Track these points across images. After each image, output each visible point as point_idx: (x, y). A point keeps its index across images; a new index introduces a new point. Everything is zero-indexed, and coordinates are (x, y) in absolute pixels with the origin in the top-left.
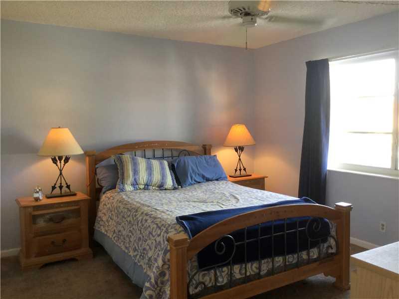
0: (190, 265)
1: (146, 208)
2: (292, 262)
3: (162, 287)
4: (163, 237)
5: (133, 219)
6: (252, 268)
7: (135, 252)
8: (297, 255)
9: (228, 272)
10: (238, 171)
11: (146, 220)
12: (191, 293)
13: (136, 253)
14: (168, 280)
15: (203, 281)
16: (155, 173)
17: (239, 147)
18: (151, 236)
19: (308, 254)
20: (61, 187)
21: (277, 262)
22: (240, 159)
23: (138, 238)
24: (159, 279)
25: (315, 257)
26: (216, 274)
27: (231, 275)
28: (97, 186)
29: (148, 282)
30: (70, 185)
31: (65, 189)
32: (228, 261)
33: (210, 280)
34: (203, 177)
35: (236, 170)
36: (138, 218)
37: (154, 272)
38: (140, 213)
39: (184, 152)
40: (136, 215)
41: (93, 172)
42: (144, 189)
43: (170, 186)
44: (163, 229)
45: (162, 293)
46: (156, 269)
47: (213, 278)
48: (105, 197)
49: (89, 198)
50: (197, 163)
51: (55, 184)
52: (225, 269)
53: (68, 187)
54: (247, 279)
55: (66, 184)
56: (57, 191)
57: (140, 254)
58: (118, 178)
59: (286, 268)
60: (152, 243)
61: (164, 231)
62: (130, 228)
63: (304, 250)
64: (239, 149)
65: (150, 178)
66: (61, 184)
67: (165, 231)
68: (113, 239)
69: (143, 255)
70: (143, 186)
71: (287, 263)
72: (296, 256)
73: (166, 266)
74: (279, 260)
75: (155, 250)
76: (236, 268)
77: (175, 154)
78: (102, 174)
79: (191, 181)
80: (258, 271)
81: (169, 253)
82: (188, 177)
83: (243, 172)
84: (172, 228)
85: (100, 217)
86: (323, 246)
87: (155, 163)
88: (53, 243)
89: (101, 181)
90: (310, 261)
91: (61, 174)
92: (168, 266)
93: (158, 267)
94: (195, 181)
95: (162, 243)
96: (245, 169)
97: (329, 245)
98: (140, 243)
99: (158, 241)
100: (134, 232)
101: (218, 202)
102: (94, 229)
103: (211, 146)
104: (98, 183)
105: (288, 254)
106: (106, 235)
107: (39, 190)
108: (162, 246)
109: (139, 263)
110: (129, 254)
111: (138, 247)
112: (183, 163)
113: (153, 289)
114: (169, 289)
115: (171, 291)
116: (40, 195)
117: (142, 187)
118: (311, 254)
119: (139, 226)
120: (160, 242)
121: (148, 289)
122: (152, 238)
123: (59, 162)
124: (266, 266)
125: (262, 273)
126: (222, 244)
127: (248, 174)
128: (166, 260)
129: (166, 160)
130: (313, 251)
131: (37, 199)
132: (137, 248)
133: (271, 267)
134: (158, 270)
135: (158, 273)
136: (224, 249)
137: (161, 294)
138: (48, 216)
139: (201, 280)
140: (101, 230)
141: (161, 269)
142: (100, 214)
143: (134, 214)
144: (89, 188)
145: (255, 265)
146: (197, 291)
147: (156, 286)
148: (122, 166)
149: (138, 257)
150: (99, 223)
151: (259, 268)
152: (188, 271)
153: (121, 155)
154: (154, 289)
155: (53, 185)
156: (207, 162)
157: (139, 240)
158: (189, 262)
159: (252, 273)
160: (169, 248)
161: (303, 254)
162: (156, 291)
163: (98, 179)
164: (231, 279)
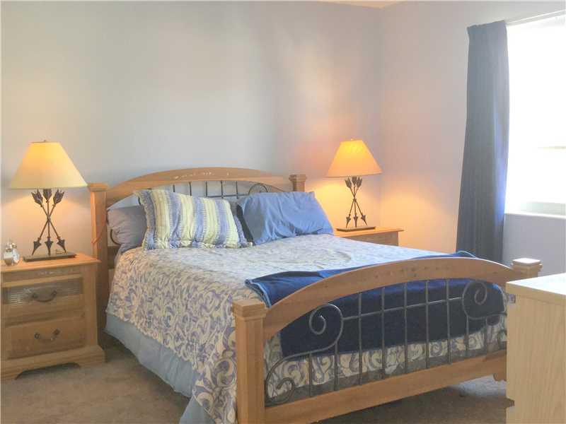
0: (269, 351)
1: (194, 271)
2: (438, 354)
3: (223, 387)
4: (224, 309)
5: (174, 289)
6: (370, 360)
7: (177, 341)
8: (446, 342)
9: (331, 365)
10: (352, 221)
11: (196, 288)
12: (271, 396)
13: (180, 342)
14: (233, 376)
15: (290, 377)
16: (208, 220)
17: (354, 179)
18: (204, 310)
19: (466, 343)
20: (49, 244)
21: (413, 352)
22: (355, 200)
23: (181, 319)
24: (219, 375)
25: (478, 347)
26: (311, 367)
27: (336, 370)
28: (110, 244)
29: (200, 380)
30: (64, 241)
31: (55, 247)
32: (331, 346)
33: (302, 377)
34: (292, 227)
35: (348, 219)
36: (181, 286)
37: (210, 364)
38: (185, 278)
39: (257, 186)
40: (177, 283)
41: (102, 220)
42: (190, 246)
43: (235, 243)
44: (223, 298)
45: (224, 397)
46: (213, 358)
47: (307, 373)
48: (125, 259)
49: (97, 261)
50: (280, 204)
51: (39, 239)
52: (326, 359)
53: (61, 243)
54: (362, 379)
55: (58, 238)
56: (42, 250)
57: (187, 342)
58: (147, 228)
59: (429, 363)
60: (206, 321)
61: (225, 299)
62: (168, 303)
63: (459, 335)
64: (355, 182)
65: (200, 229)
66: (49, 238)
67: (227, 300)
68: (139, 328)
69: (191, 343)
70: (189, 242)
71: (430, 356)
72: (444, 344)
73: (230, 354)
74: (416, 350)
75: (211, 333)
76: (345, 359)
77: (243, 190)
78: (119, 222)
79: (270, 235)
80: (381, 365)
81: (234, 332)
82: (264, 228)
83: (360, 223)
84: (238, 295)
85: (116, 294)
86: (493, 329)
87: (209, 204)
88: (37, 336)
89: (117, 234)
90: (469, 354)
91: (49, 221)
92: (232, 353)
93: (216, 355)
94: (277, 234)
95: (222, 319)
96: (363, 218)
97: (503, 328)
98: (186, 325)
99: (215, 317)
100: (175, 309)
101: (315, 262)
102: (105, 313)
103: (304, 178)
104: (111, 238)
105: (432, 340)
106: (127, 323)
107: (13, 246)
108: (223, 323)
109: (185, 357)
110: (167, 346)
111: (183, 332)
112: (257, 204)
113: (209, 390)
114: (235, 388)
115: (238, 391)
116: (14, 256)
117: (187, 243)
118: (471, 342)
119: (184, 297)
120: (219, 318)
121: (201, 389)
122: (207, 314)
123: (44, 200)
124: (394, 358)
125: (387, 370)
126: (321, 319)
127: (369, 226)
128: (230, 343)
129: (227, 200)
130: (474, 338)
131: (9, 262)
132: (181, 334)
133: (404, 360)
134: (216, 359)
135: (217, 364)
136: (325, 327)
137: (221, 398)
138: (28, 291)
139: (287, 375)
140: (119, 314)
141: (221, 357)
142: (115, 288)
143: (175, 280)
144: (96, 246)
145: (377, 355)
146: (280, 392)
147: (213, 386)
148: (153, 208)
149: (184, 347)
150: (115, 304)
151: (383, 362)
152: (265, 360)
153: (150, 191)
154: (211, 391)
155: (36, 240)
156: (298, 203)
157: (183, 321)
158: (267, 345)
159: (371, 369)
160: (233, 324)
161: (456, 342)
162: (214, 394)
163: (112, 231)
164: (336, 377)
